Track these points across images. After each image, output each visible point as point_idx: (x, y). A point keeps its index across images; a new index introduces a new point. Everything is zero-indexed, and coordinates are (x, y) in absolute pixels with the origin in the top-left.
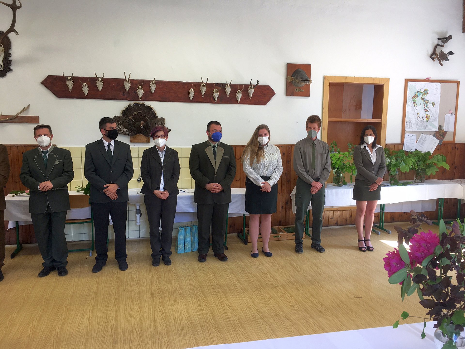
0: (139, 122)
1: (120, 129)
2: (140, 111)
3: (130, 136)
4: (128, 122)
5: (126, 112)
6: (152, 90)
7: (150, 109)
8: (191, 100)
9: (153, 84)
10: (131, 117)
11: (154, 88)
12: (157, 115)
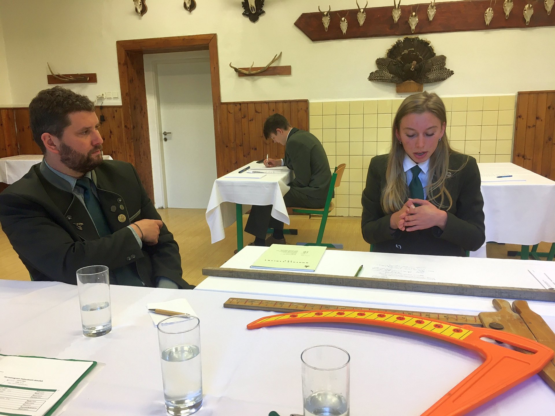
0: (409, 63)
1: (385, 74)
2: (412, 48)
3: (397, 84)
4: (395, 65)
5: (392, 52)
6: (430, 17)
7: (426, 44)
8: (487, 25)
9: (432, 7)
10: (399, 58)
11: (433, 13)
12: (435, 52)
